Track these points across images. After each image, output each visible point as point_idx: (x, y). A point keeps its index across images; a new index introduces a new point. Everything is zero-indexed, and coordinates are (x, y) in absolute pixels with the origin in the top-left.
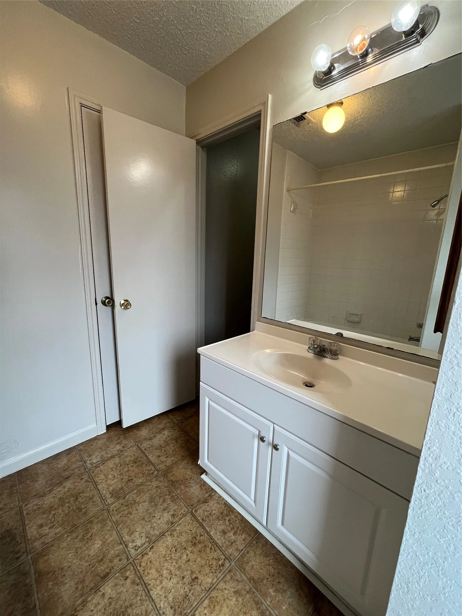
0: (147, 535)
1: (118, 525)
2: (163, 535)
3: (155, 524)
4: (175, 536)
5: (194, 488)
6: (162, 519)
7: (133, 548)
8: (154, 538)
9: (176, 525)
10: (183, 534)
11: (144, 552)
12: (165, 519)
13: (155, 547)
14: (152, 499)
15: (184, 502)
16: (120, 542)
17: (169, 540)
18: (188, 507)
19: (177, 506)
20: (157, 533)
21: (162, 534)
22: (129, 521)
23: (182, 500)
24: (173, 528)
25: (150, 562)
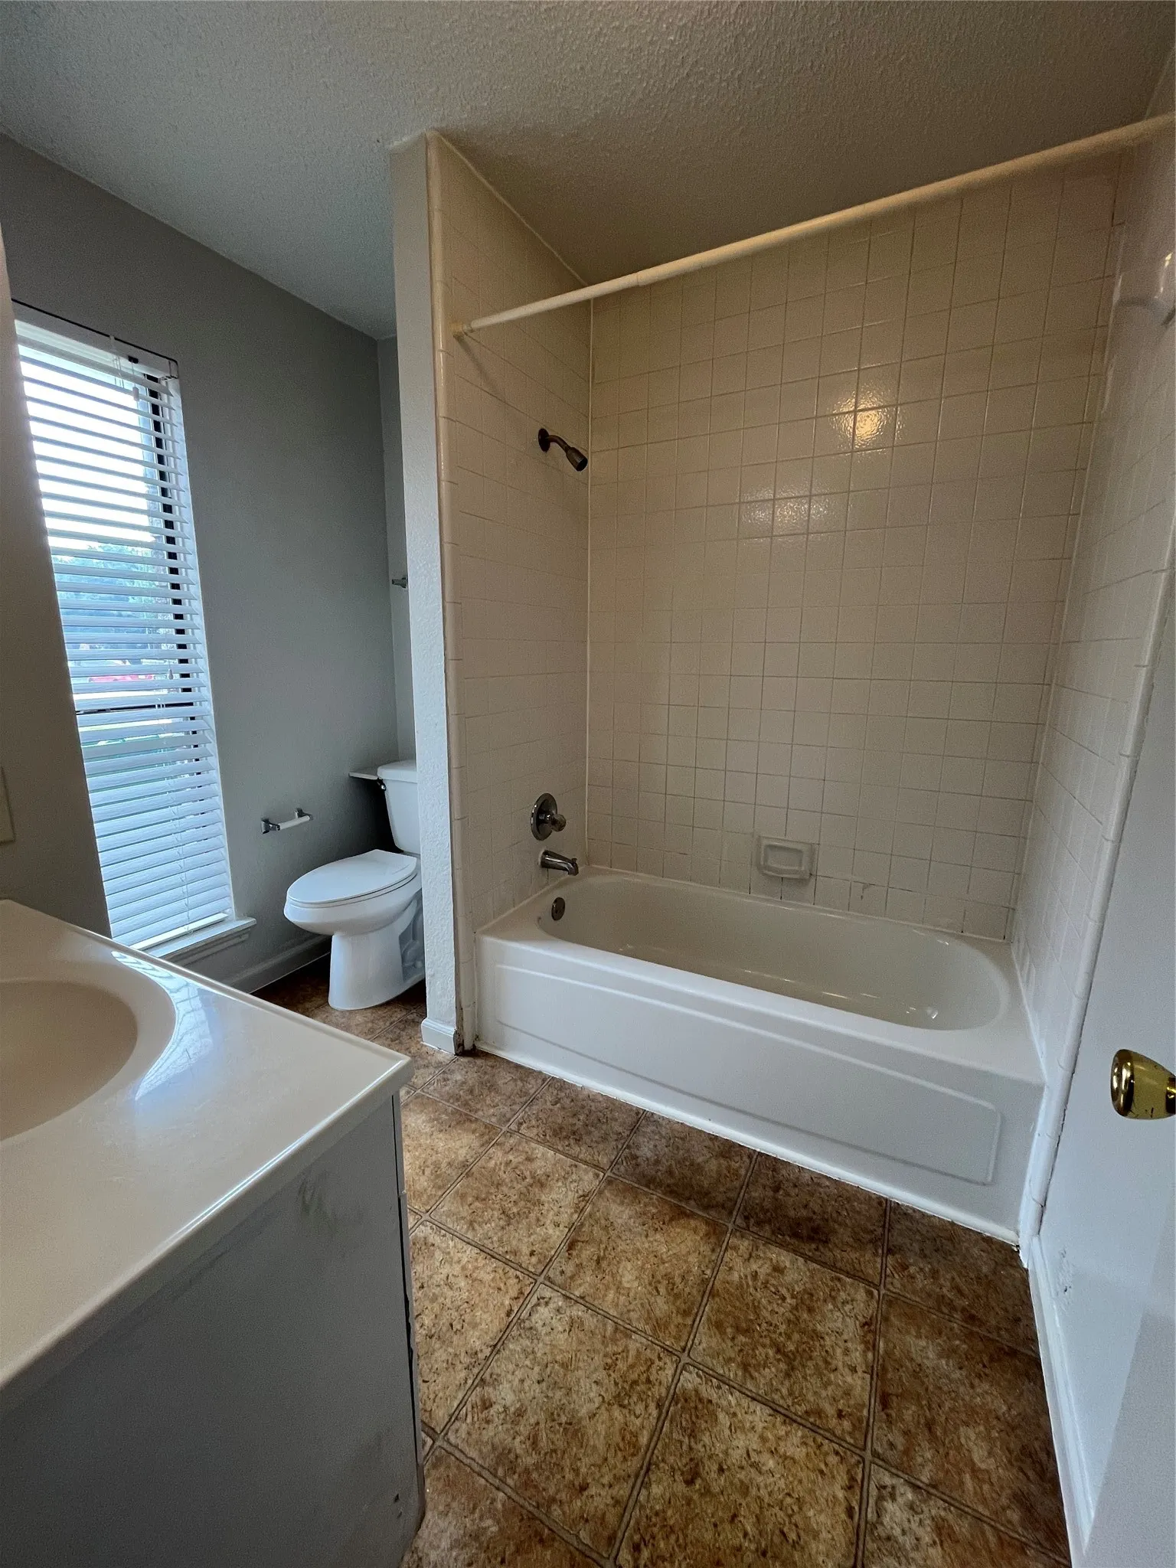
0: (535, 1333)
1: (616, 1330)
2: (495, 1346)
3: (528, 1362)
4: (463, 1354)
5: (445, 1544)
6: (516, 1382)
7: (550, 1298)
8: (515, 1333)
9: (470, 1382)
10: (445, 1365)
11: (521, 1301)
12: (506, 1385)
13: (503, 1315)
14: (576, 1431)
15: (468, 1461)
16: (587, 1299)
17: (476, 1340)
18: (450, 1449)
19: (485, 1439)
20: (511, 1346)
21: (498, 1347)
22: (598, 1346)
23: (477, 1469)
24: (476, 1371)
25: (499, 1289)
